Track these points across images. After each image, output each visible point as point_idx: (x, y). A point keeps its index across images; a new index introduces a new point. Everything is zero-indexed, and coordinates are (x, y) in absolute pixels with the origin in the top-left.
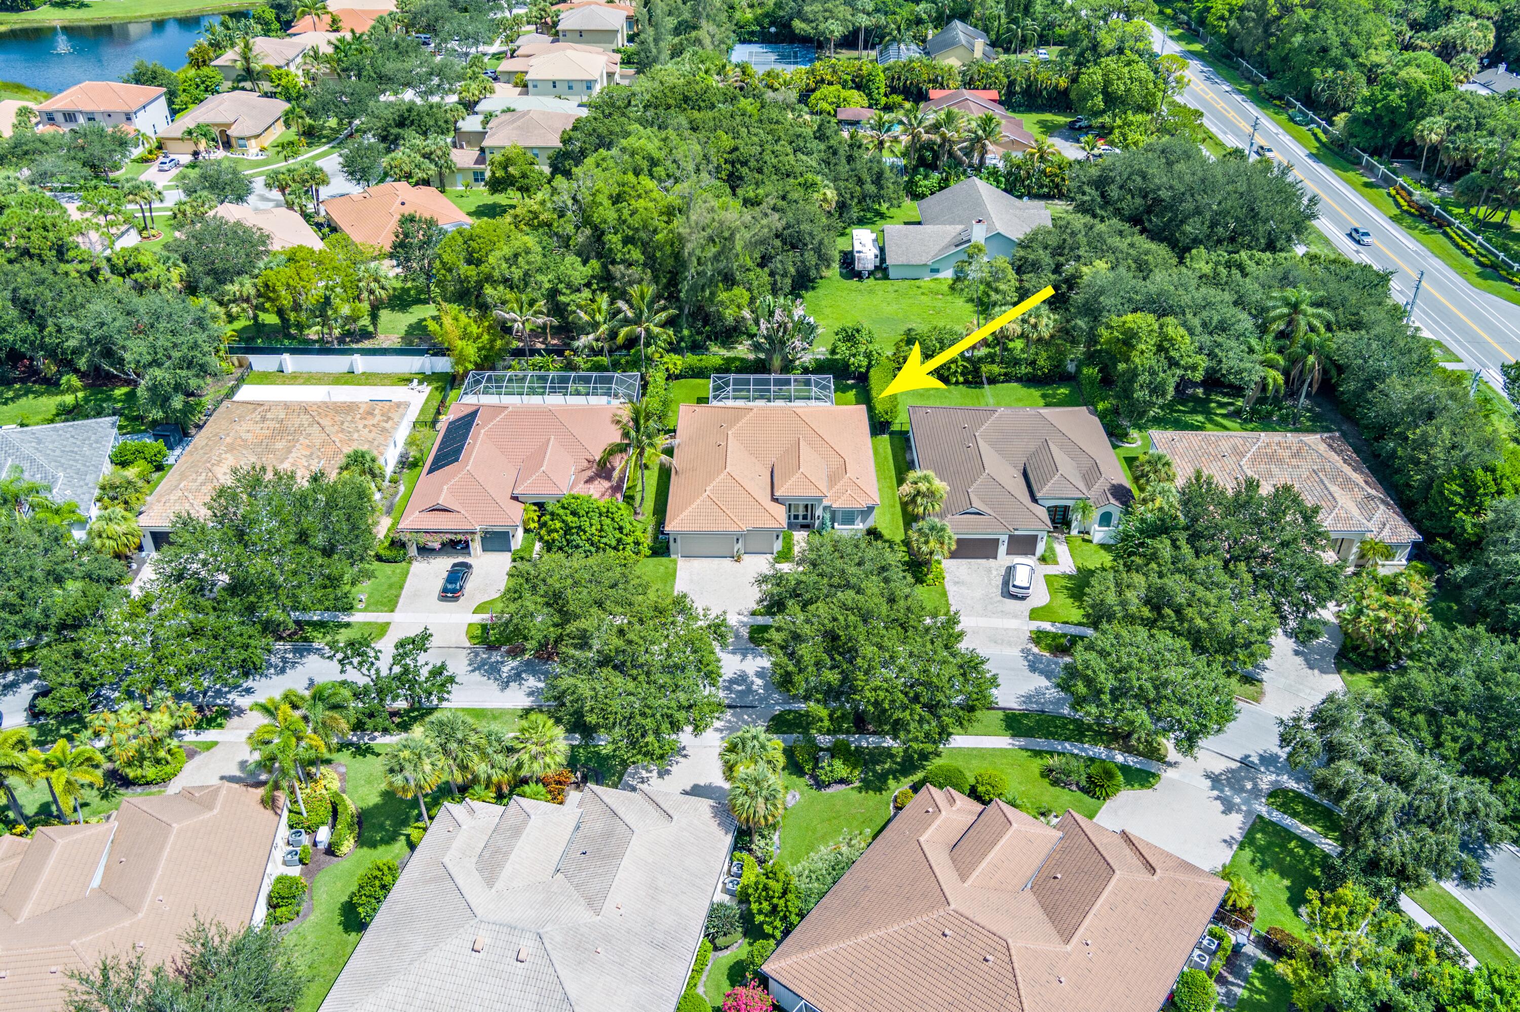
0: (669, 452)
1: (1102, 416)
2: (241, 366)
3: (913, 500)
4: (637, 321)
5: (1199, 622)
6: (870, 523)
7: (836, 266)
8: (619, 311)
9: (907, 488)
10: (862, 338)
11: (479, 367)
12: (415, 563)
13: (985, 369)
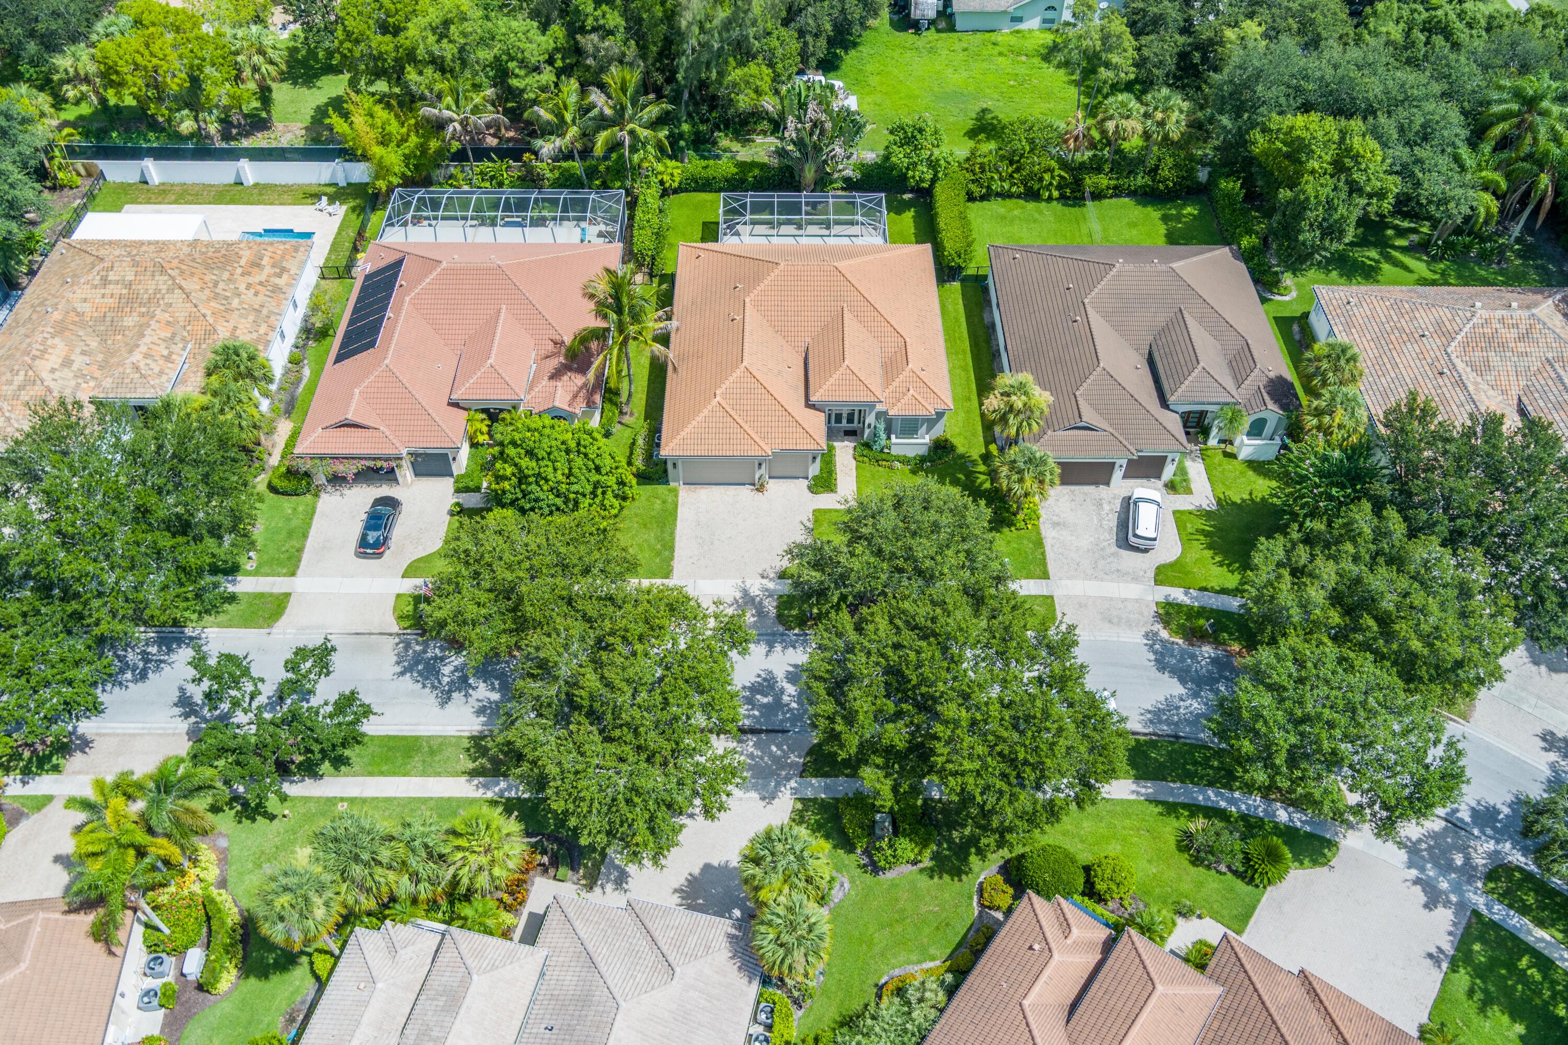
0: (664, 339)
1: (1246, 257)
2: (89, 175)
3: (1004, 419)
4: (618, 120)
5: (1416, 645)
6: (938, 431)
7: (885, 13)
8: (592, 106)
9: (993, 402)
10: (926, 141)
11: (408, 182)
12: (324, 496)
13: (1089, 181)
